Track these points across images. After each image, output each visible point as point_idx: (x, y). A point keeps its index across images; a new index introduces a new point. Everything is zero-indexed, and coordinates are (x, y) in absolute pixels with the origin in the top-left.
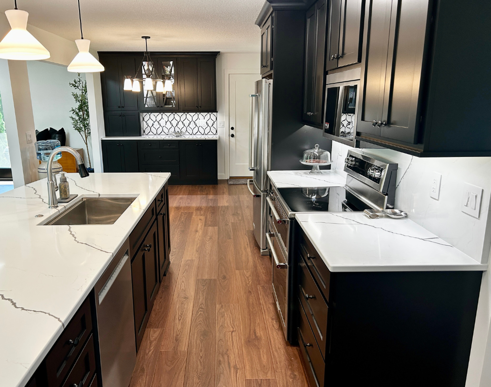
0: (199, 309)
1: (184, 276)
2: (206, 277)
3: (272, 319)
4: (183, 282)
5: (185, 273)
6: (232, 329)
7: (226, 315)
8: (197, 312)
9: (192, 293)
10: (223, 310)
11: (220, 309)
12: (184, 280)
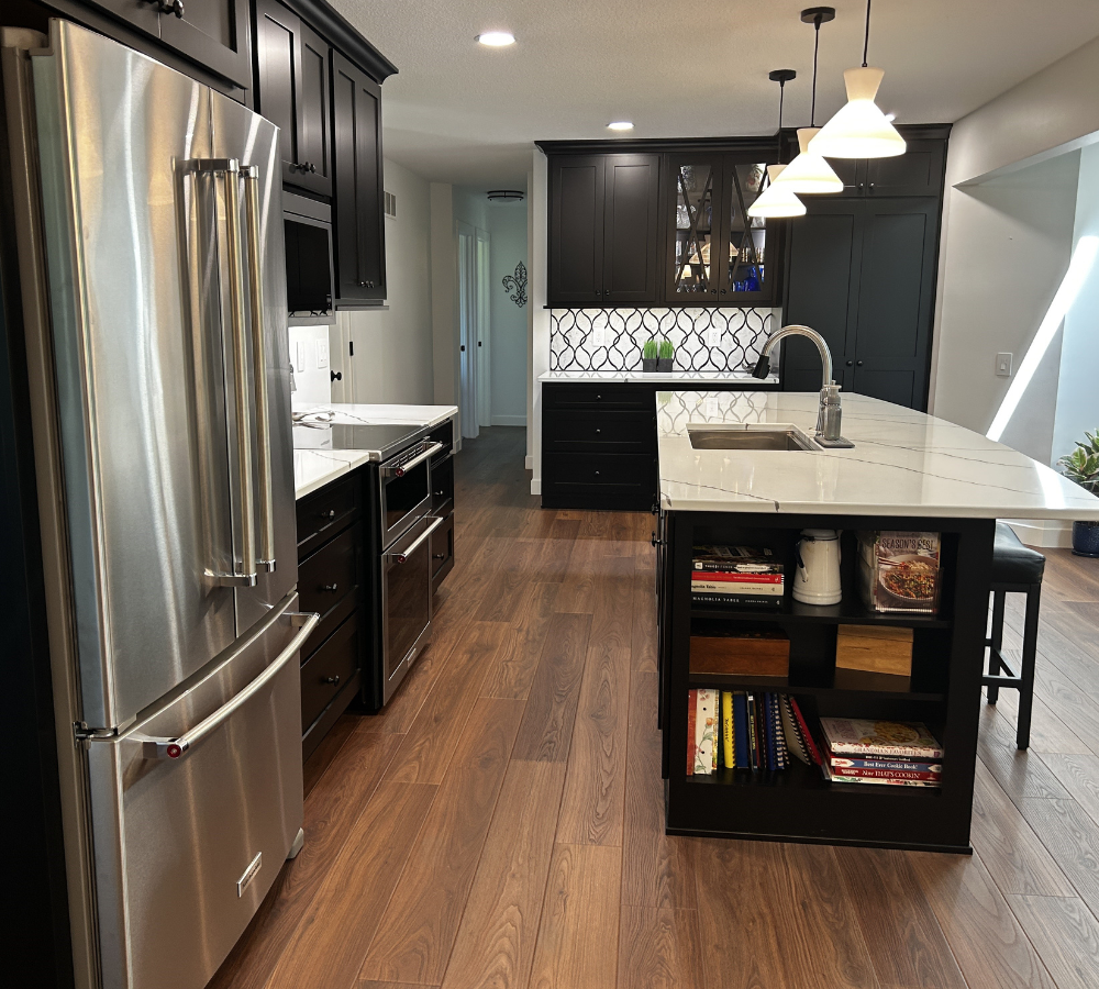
0: (567, 694)
1: (609, 774)
2: (541, 767)
3: (426, 671)
4: (609, 757)
5: (605, 786)
6: (509, 664)
7: (513, 681)
8: (570, 689)
9: (581, 727)
10: (515, 690)
11: (521, 691)
12: (605, 761)
